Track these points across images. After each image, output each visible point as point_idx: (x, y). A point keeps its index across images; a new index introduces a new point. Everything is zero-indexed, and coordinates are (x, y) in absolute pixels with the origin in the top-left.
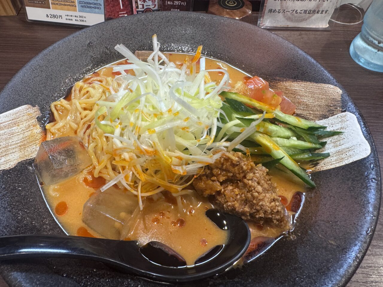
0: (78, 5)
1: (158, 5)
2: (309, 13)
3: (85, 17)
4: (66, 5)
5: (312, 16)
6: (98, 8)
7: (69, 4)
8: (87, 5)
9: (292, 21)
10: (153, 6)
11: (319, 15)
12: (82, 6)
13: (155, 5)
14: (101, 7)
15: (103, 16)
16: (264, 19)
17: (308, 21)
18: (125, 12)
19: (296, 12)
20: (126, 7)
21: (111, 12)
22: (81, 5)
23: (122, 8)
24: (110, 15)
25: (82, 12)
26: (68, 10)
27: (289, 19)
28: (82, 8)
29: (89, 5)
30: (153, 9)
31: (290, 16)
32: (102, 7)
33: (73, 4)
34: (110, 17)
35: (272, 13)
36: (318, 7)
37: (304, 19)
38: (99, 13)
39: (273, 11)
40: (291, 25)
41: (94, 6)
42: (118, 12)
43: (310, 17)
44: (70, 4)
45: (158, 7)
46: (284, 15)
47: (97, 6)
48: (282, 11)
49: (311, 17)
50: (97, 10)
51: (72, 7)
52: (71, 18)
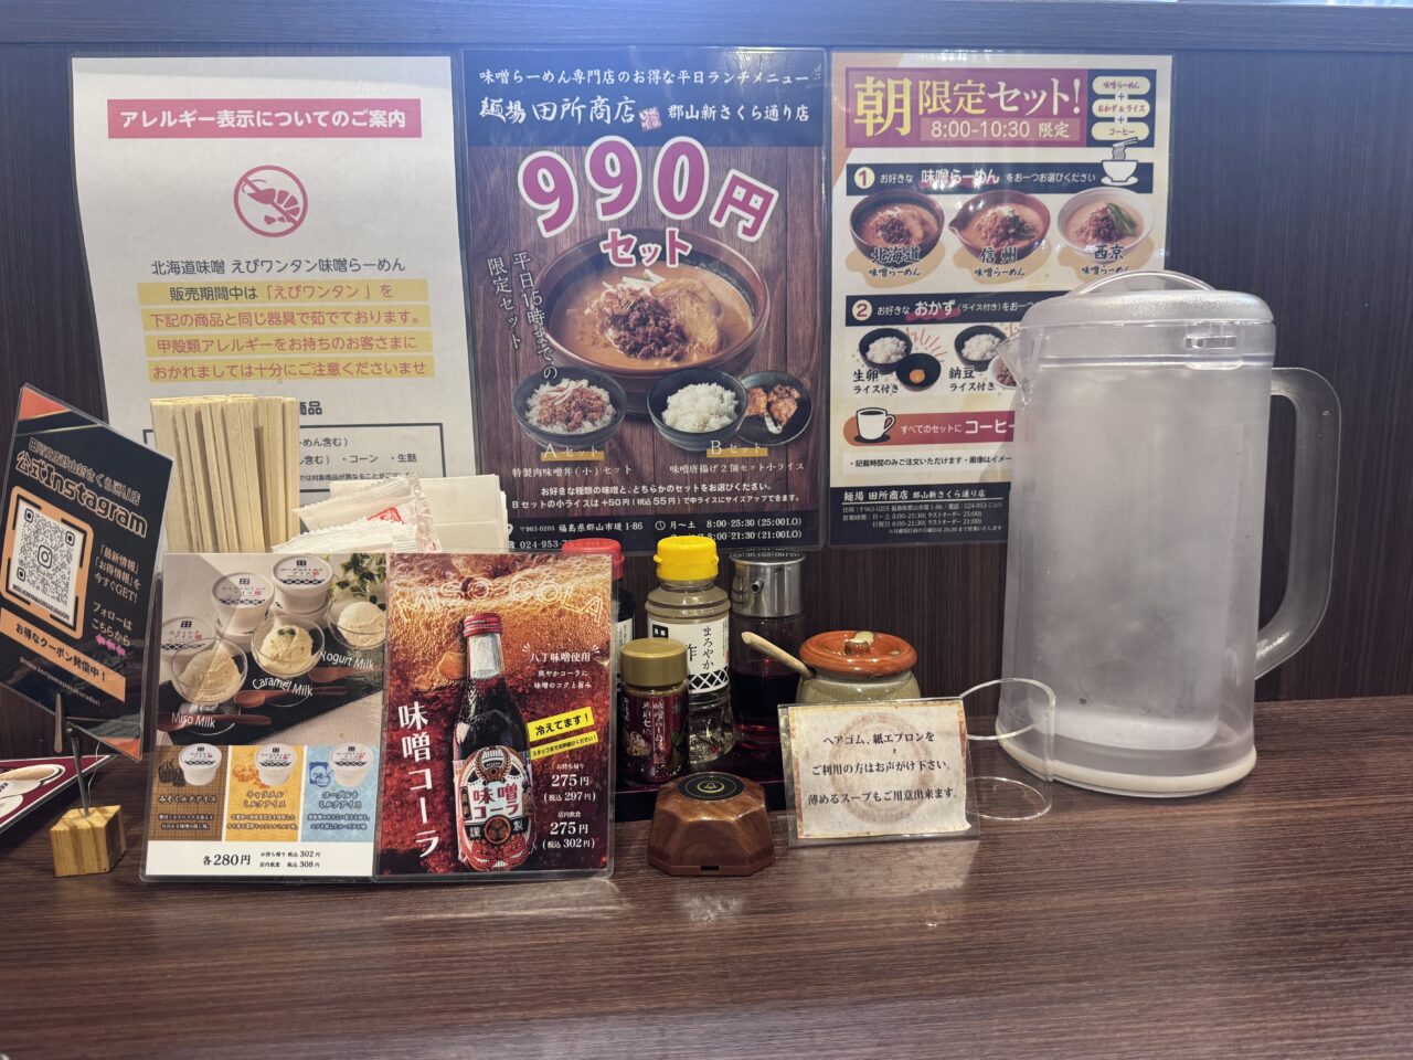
0: (304, 824)
1: (524, 806)
2: (908, 799)
3: (318, 854)
4: (268, 827)
5: (919, 804)
6: (359, 827)
7: (277, 822)
8: (330, 822)
9: (874, 820)
10: (512, 809)
11: (934, 801)
12: (315, 827)
13: (516, 807)
14: (367, 822)
15: (371, 845)
16: (804, 822)
17: (913, 816)
18: (434, 831)
19: (876, 797)
20: (437, 819)
21: (395, 834)
22: (313, 822)
23: (425, 820)
24: (390, 843)
25: (311, 840)
26: (273, 839)
27: (864, 815)
28: (313, 830)
29: (334, 822)
30: (509, 817)
31: (864, 807)
32: (371, 824)
33: (290, 822)
34: (389, 847)
35: (818, 804)
36: (923, 781)
37: (902, 813)
38: (360, 840)
39: (819, 799)
40: (876, 830)
41: (349, 822)
42: (414, 832)
43: (914, 808)
44: (282, 823)
45: (524, 811)
46: (849, 807)
47: (357, 822)
48: (841, 799)
49: (916, 807)
50: (355, 832)
51: (285, 830)
52: (275, 860)
